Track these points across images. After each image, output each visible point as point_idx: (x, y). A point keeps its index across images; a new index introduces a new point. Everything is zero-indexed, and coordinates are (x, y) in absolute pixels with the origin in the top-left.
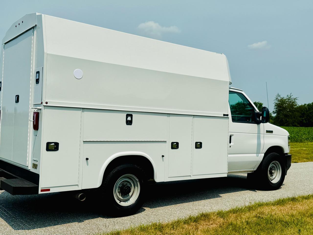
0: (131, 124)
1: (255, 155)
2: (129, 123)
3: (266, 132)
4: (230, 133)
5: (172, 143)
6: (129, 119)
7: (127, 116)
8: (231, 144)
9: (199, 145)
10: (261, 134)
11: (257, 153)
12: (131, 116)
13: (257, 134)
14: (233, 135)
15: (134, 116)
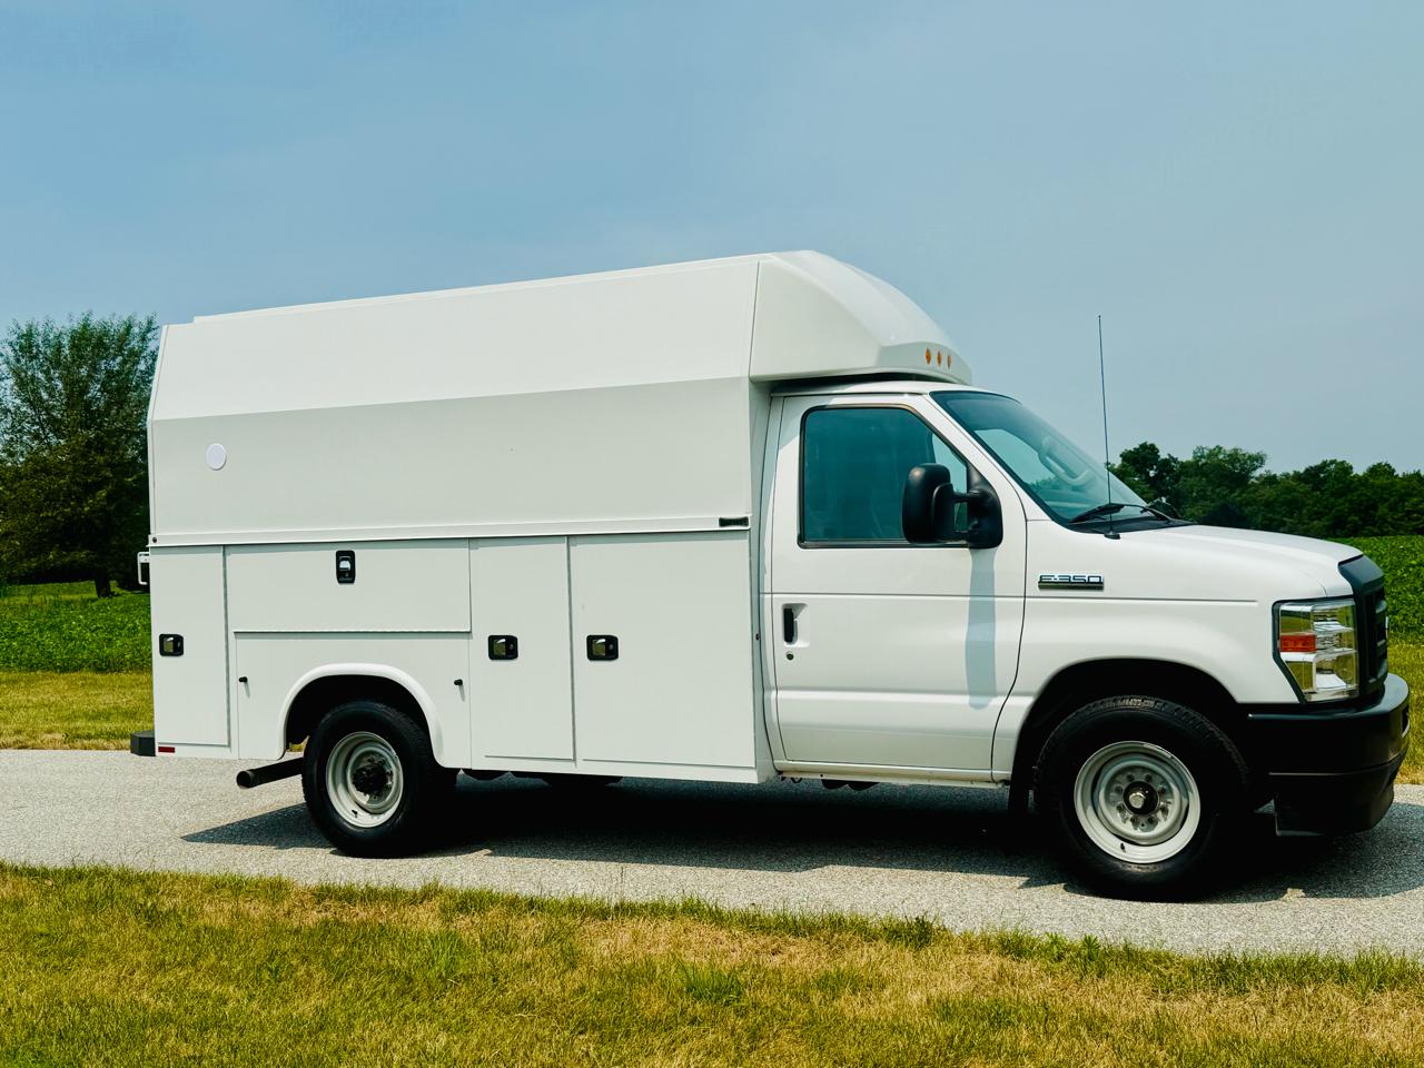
0: (352, 582)
1: (965, 699)
2: (346, 576)
3: (1041, 587)
4: (780, 599)
5: (492, 639)
6: (345, 565)
7: (340, 556)
8: (799, 644)
9: (603, 648)
10: (997, 599)
11: (972, 693)
12: (350, 556)
13: (969, 598)
14: (801, 606)
15: (359, 554)
